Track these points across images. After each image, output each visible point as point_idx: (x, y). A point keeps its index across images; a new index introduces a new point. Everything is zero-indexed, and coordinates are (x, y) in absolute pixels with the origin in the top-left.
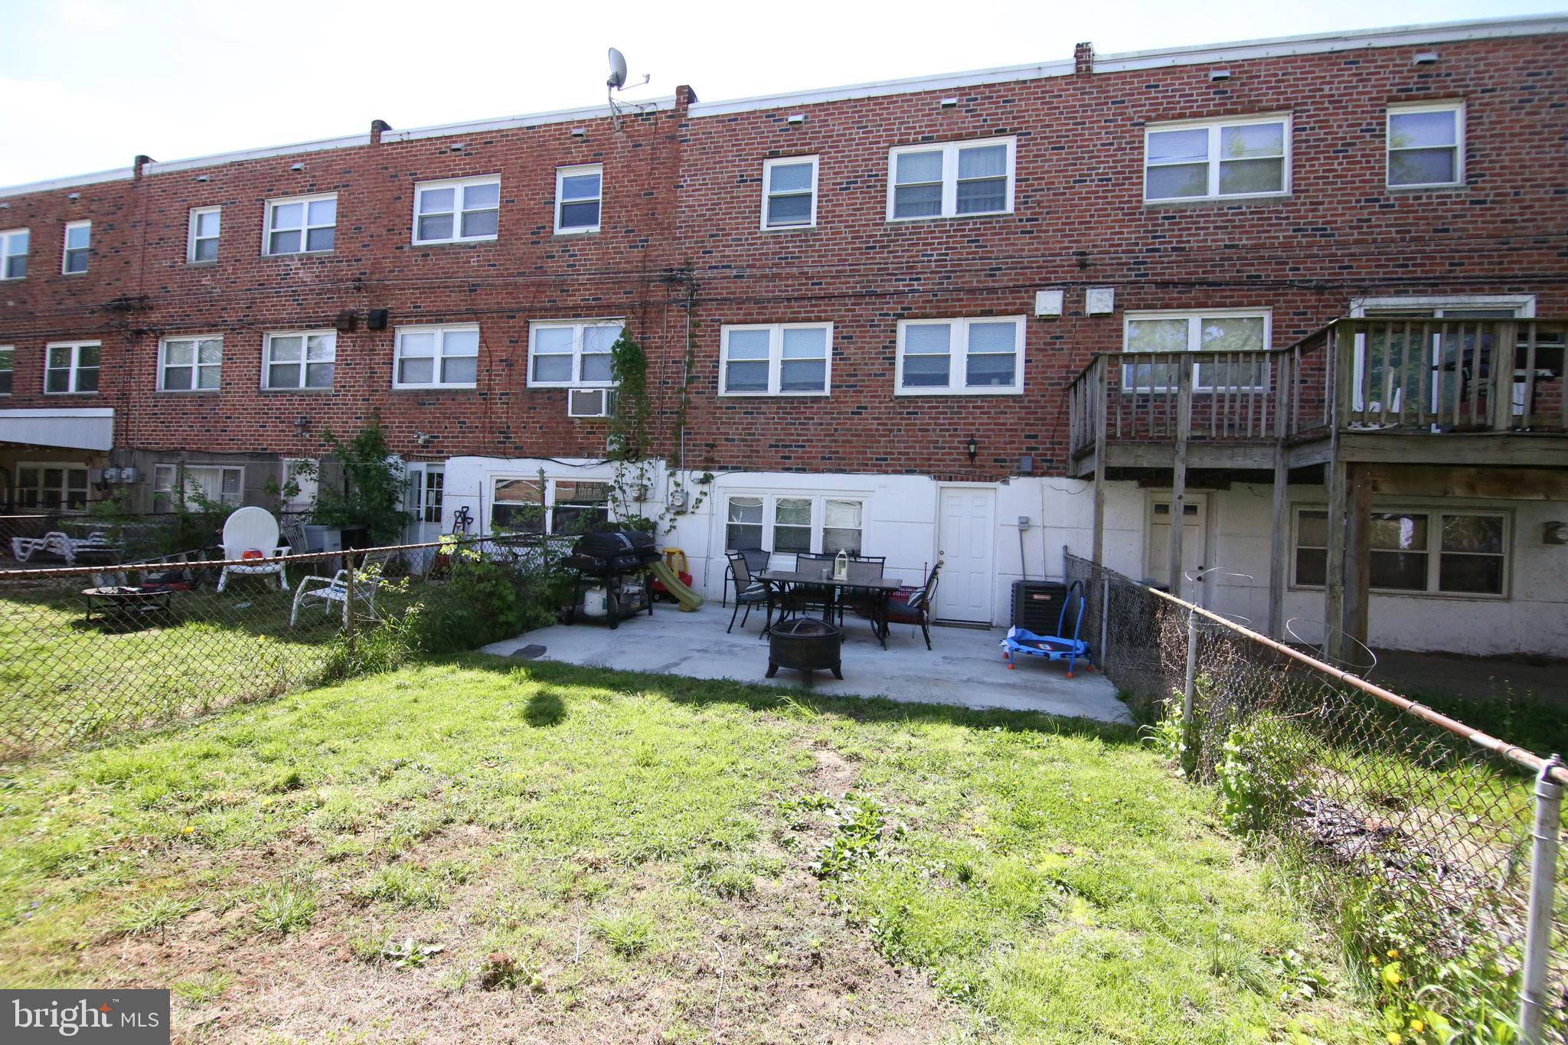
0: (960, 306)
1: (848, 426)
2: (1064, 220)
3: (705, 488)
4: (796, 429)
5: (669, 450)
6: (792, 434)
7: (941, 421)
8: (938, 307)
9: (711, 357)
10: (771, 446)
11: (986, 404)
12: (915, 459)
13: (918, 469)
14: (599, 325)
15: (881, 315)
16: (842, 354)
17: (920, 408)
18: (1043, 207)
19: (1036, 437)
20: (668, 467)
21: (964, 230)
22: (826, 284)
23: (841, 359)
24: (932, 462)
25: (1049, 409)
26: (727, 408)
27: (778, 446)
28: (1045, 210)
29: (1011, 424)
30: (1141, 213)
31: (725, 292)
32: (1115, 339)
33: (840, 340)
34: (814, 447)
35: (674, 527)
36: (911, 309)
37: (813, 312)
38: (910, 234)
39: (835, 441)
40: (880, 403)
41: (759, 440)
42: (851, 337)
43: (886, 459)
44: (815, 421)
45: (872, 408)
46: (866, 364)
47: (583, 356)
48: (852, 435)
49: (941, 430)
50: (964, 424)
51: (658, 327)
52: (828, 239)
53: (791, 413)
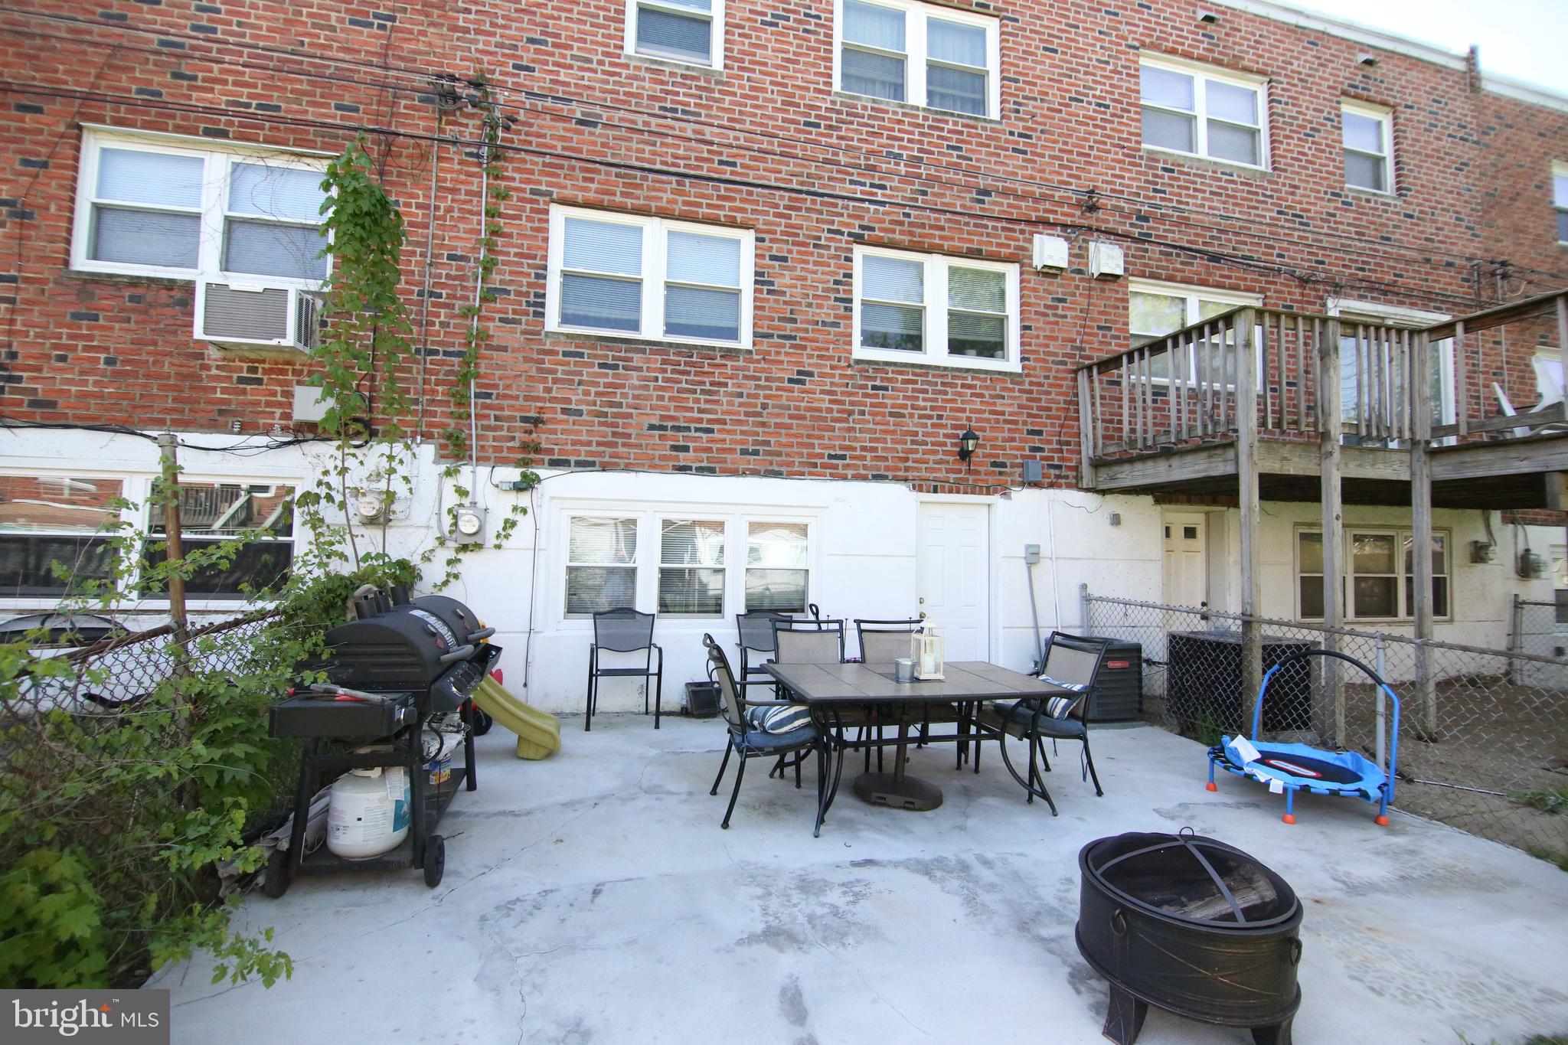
0: (941, 238)
1: (784, 402)
2: (1061, 146)
3: (523, 499)
4: (697, 401)
5: (443, 425)
6: (691, 409)
7: (921, 403)
8: (911, 234)
9: (534, 257)
10: (652, 427)
11: (978, 383)
12: (886, 459)
13: (890, 474)
14: (273, 163)
15: (830, 231)
16: (772, 283)
17: (889, 380)
18: (1036, 122)
19: (1040, 433)
20: (440, 457)
21: (942, 129)
22: (743, 166)
23: (769, 292)
24: (910, 464)
25: (1053, 396)
26: (565, 354)
27: (664, 428)
28: (1040, 128)
29: (1010, 414)
30: (1141, 158)
31: (559, 145)
32: (1121, 311)
33: (767, 261)
34: (729, 432)
35: (456, 576)
36: (872, 229)
37: (722, 207)
38: (870, 117)
39: (763, 424)
40: (833, 368)
41: (630, 416)
42: (785, 259)
43: (843, 457)
44: (730, 389)
45: (821, 375)
46: (810, 305)
47: (230, 223)
48: (791, 417)
49: (921, 417)
50: (952, 409)
51: (415, 185)
52: (743, 96)
53: (688, 373)
